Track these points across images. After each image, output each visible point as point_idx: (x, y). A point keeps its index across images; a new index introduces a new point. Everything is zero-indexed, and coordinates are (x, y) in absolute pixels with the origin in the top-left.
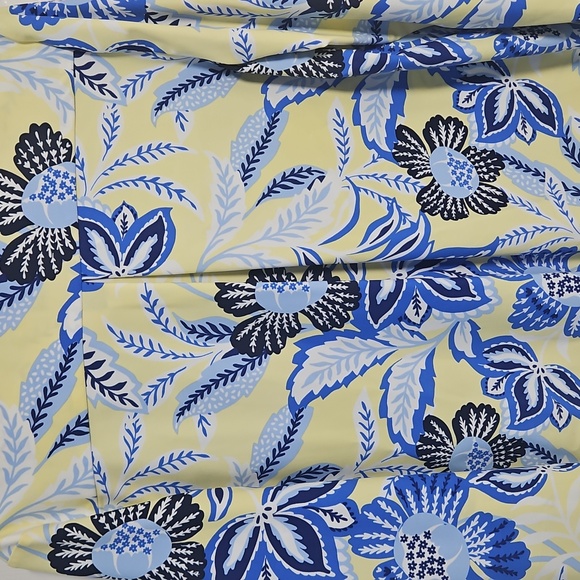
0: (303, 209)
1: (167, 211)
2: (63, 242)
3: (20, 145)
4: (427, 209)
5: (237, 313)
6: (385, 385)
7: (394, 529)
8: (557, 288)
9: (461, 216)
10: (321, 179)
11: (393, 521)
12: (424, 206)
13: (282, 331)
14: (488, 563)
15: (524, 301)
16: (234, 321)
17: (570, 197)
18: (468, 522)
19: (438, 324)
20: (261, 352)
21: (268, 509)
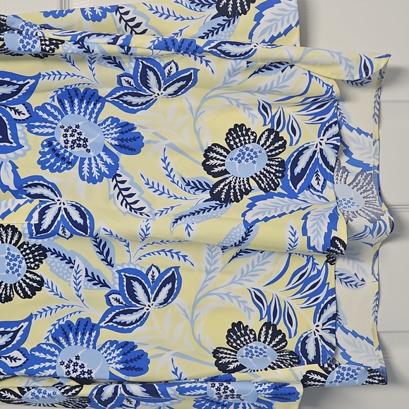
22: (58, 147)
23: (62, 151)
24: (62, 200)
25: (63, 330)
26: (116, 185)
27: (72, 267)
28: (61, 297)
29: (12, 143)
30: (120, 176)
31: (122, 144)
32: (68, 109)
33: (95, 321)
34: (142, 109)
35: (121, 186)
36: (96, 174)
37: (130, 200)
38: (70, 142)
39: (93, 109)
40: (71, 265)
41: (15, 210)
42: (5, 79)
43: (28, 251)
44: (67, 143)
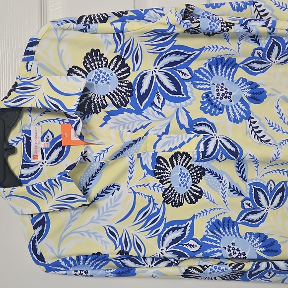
22: (213, 98)
23: (215, 101)
24: (217, 135)
25: (215, 226)
26: (250, 125)
27: (221, 182)
28: (214, 203)
29: (183, 95)
30: (253, 118)
31: (253, 96)
32: (215, 72)
33: (234, 219)
34: (261, 72)
35: (254, 125)
36: (238, 117)
37: (260, 135)
38: (220, 95)
39: (230, 72)
40: (220, 180)
41: (188, 142)
42: (180, 51)
43: (193, 171)
44: (219, 96)
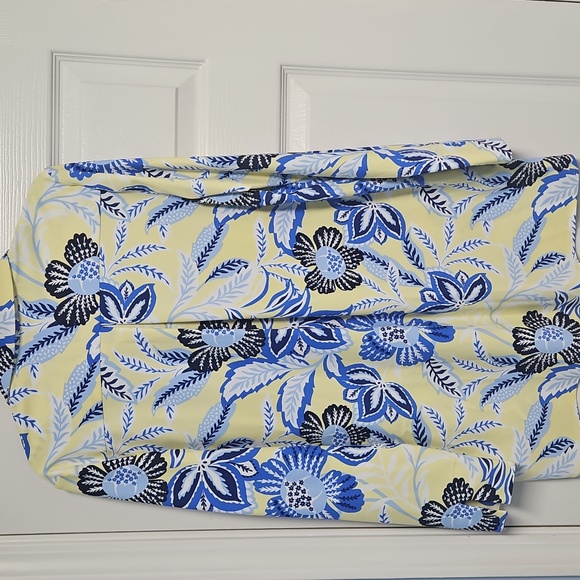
0: (233, 285)
1: (151, 286)
2: (90, 303)
3: (68, 246)
4: (310, 286)
5: (192, 347)
6: (281, 392)
7: (281, 478)
8: (388, 336)
9: (331, 291)
10: (246, 267)
11: (280, 473)
12: (308, 284)
13: (219, 357)
14: (338, 501)
15: (367, 343)
16: (190, 351)
17: (401, 280)
18: (327, 476)
19: (315, 356)
20: (206, 370)
21: (205, 462)
